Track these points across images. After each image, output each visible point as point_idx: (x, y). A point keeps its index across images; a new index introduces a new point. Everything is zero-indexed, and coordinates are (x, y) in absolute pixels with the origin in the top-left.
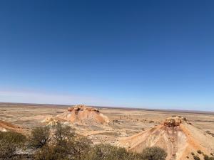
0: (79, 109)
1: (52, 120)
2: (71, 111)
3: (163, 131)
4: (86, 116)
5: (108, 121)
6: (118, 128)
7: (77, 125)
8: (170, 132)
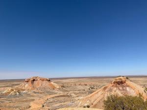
0: (34, 80)
1: (12, 90)
2: (27, 82)
3: (115, 88)
4: (40, 85)
5: (58, 87)
6: (67, 91)
7: (35, 92)
8: (121, 88)
